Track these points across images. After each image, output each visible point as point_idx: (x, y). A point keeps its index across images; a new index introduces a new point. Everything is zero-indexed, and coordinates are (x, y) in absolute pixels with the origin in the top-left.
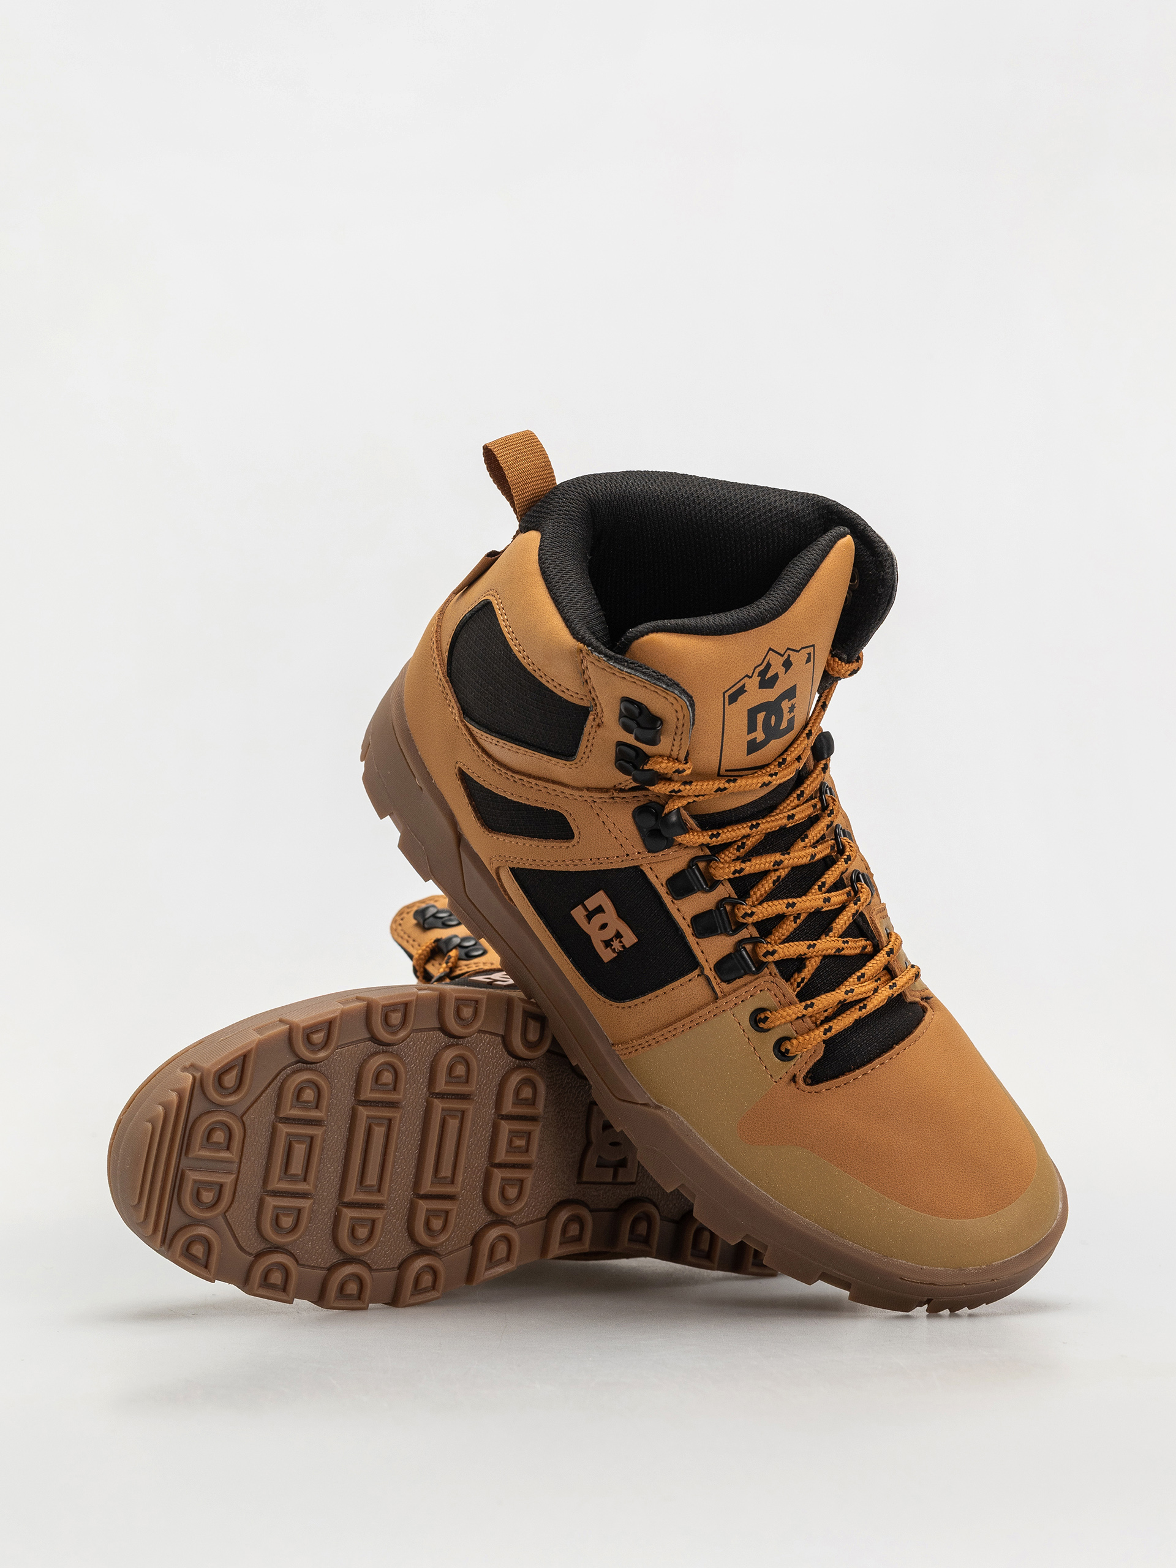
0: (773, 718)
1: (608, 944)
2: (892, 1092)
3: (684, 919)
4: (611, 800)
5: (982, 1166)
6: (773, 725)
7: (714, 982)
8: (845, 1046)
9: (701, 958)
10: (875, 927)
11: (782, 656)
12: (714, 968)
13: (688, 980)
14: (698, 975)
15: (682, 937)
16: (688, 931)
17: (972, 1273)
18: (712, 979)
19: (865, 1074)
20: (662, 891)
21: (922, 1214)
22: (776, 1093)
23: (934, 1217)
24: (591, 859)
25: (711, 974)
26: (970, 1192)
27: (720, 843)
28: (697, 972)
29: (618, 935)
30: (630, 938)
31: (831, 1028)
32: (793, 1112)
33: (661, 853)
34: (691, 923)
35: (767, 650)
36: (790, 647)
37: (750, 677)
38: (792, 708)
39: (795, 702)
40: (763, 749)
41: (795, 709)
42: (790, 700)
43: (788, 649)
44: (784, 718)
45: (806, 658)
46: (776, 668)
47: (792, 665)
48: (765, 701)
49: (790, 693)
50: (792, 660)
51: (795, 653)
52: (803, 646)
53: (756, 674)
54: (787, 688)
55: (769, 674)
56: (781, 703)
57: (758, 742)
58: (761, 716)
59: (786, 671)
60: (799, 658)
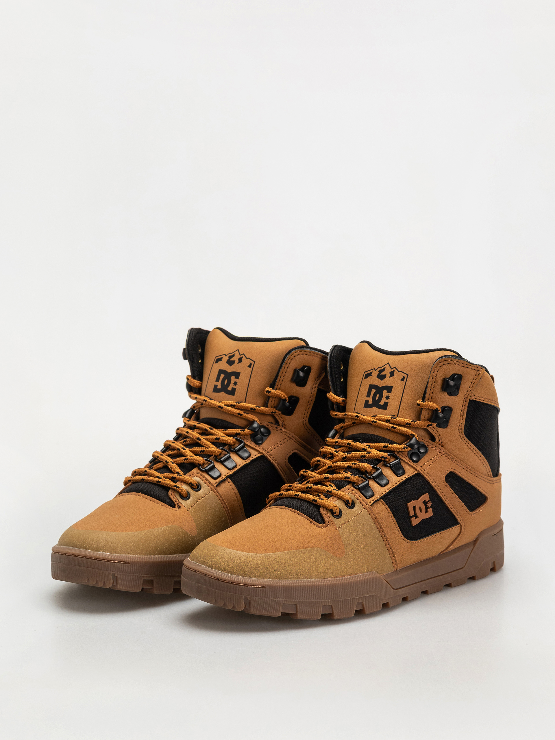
11: (240, 355)
35: (237, 349)
36: (245, 354)
37: (226, 356)
38: (235, 383)
39: (237, 382)
40: (219, 393)
41: (237, 385)
42: (235, 378)
43: (243, 354)
44: (230, 385)
45: (249, 365)
46: (236, 359)
47: (241, 363)
48: (226, 370)
49: (237, 375)
50: (243, 360)
51: (245, 358)
52: (250, 358)
53: (228, 356)
54: (236, 371)
55: (232, 359)
56: (231, 376)
57: (218, 388)
58: (222, 376)
59: (238, 363)
60: (246, 362)
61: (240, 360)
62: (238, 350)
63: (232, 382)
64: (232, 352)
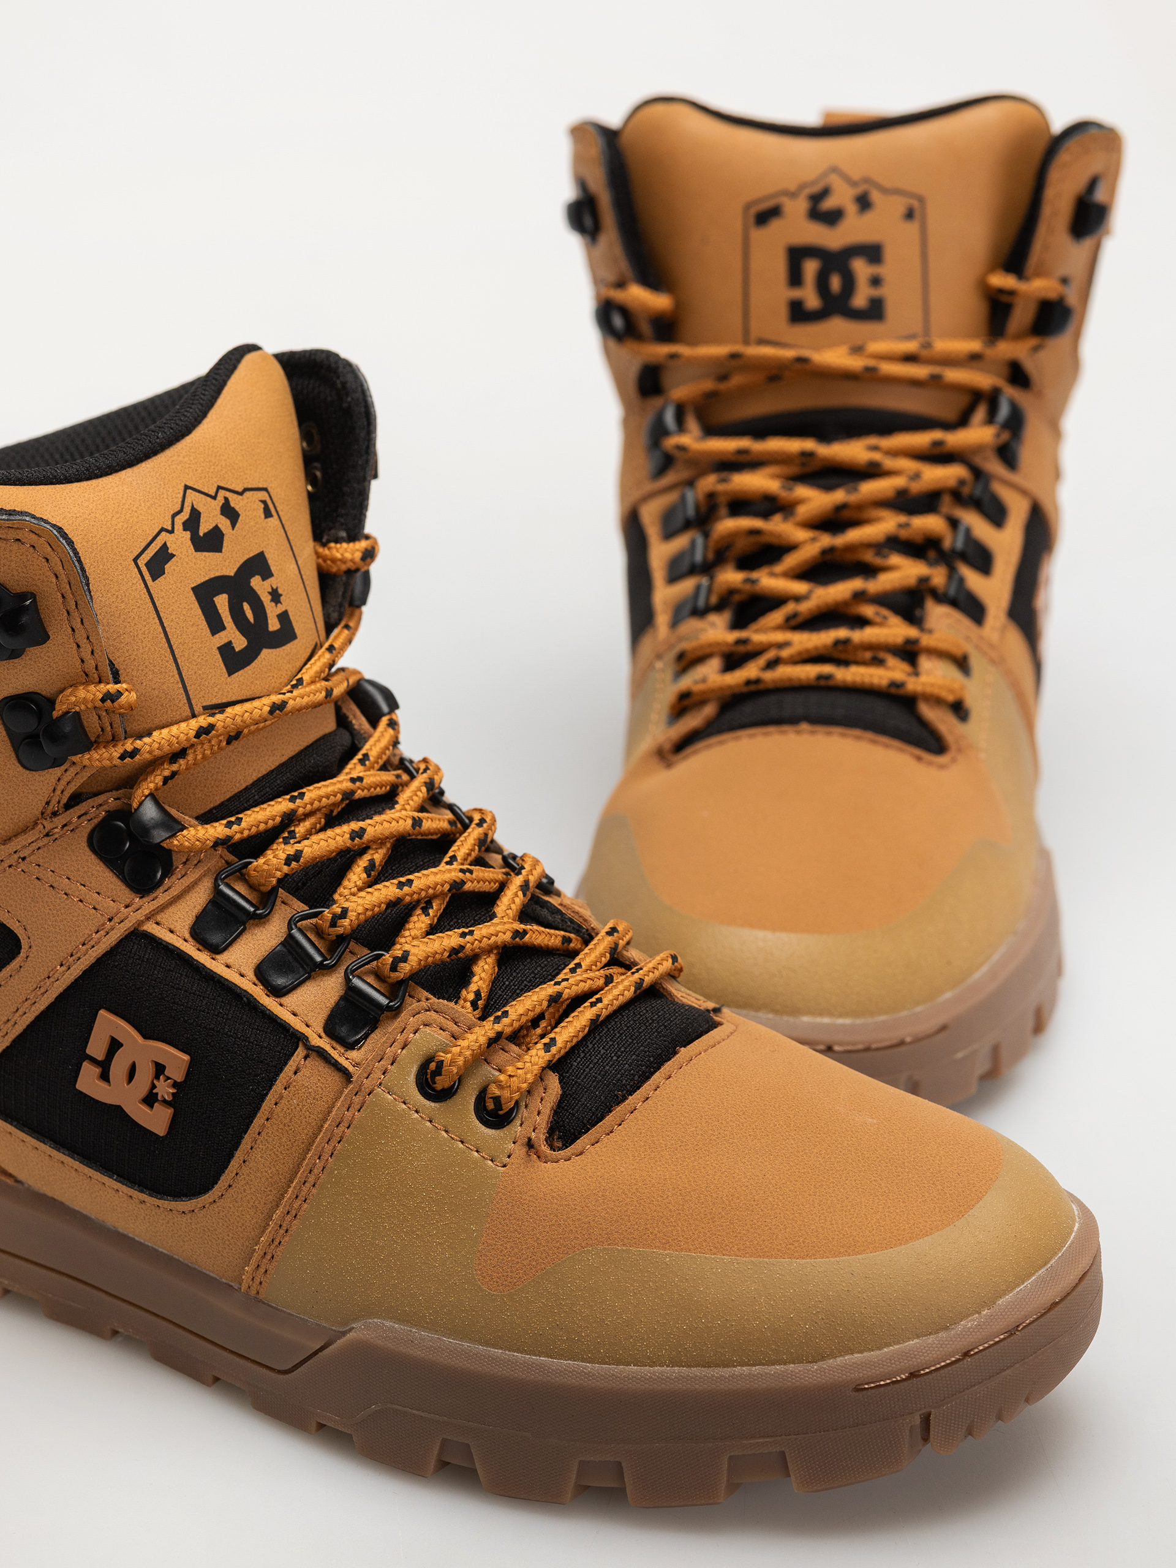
0: (246, 607)
1: (150, 1099)
2: (703, 1108)
3: (243, 976)
4: (46, 840)
5: (906, 1164)
6: (252, 620)
7: (334, 1054)
8: (591, 1066)
9: (296, 1024)
10: (573, 912)
11: (214, 498)
12: (325, 1032)
13: (291, 1074)
14: (306, 1058)
15: (252, 1005)
16: (258, 993)
17: (969, 1328)
18: (328, 1048)
19: (647, 1099)
20: (190, 949)
21: (838, 1259)
22: (512, 1182)
23: (860, 1257)
24: (61, 965)
25: (325, 1044)
26: (904, 1202)
27: (246, 833)
28: (300, 1052)
29: (159, 1069)
30: (177, 1061)
31: (553, 1040)
32: (553, 1197)
33: (161, 889)
34: (258, 978)
35: (183, 488)
36: (222, 485)
37: (172, 532)
38: (276, 596)
39: (277, 588)
40: (253, 664)
41: (282, 598)
42: (264, 579)
43: (219, 488)
44: (268, 612)
45: (262, 510)
46: (211, 518)
47: (240, 518)
48: (217, 574)
49: (258, 565)
50: (237, 508)
51: (235, 496)
52: (246, 486)
53: (179, 526)
54: (248, 557)
55: (204, 528)
56: (250, 582)
57: (237, 650)
58: (222, 602)
59: (233, 527)
60: (248, 506)
61: (230, 513)
62: (187, 487)
63: (266, 598)
64: (178, 507)
